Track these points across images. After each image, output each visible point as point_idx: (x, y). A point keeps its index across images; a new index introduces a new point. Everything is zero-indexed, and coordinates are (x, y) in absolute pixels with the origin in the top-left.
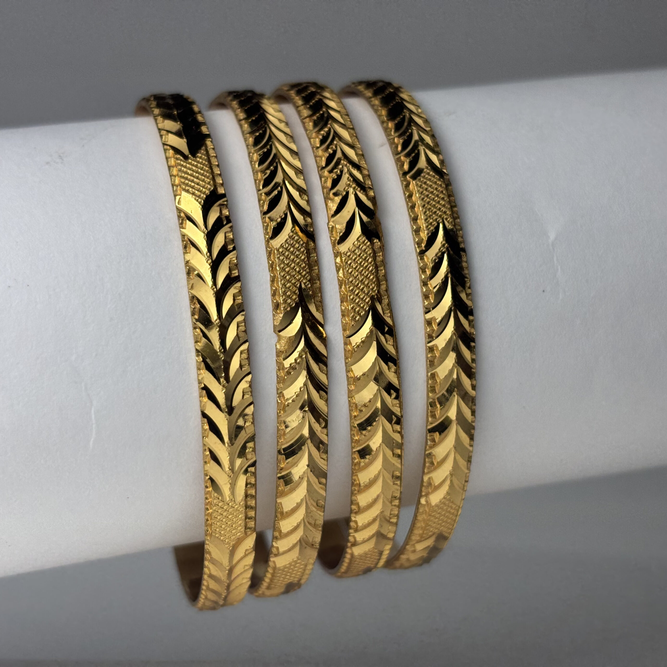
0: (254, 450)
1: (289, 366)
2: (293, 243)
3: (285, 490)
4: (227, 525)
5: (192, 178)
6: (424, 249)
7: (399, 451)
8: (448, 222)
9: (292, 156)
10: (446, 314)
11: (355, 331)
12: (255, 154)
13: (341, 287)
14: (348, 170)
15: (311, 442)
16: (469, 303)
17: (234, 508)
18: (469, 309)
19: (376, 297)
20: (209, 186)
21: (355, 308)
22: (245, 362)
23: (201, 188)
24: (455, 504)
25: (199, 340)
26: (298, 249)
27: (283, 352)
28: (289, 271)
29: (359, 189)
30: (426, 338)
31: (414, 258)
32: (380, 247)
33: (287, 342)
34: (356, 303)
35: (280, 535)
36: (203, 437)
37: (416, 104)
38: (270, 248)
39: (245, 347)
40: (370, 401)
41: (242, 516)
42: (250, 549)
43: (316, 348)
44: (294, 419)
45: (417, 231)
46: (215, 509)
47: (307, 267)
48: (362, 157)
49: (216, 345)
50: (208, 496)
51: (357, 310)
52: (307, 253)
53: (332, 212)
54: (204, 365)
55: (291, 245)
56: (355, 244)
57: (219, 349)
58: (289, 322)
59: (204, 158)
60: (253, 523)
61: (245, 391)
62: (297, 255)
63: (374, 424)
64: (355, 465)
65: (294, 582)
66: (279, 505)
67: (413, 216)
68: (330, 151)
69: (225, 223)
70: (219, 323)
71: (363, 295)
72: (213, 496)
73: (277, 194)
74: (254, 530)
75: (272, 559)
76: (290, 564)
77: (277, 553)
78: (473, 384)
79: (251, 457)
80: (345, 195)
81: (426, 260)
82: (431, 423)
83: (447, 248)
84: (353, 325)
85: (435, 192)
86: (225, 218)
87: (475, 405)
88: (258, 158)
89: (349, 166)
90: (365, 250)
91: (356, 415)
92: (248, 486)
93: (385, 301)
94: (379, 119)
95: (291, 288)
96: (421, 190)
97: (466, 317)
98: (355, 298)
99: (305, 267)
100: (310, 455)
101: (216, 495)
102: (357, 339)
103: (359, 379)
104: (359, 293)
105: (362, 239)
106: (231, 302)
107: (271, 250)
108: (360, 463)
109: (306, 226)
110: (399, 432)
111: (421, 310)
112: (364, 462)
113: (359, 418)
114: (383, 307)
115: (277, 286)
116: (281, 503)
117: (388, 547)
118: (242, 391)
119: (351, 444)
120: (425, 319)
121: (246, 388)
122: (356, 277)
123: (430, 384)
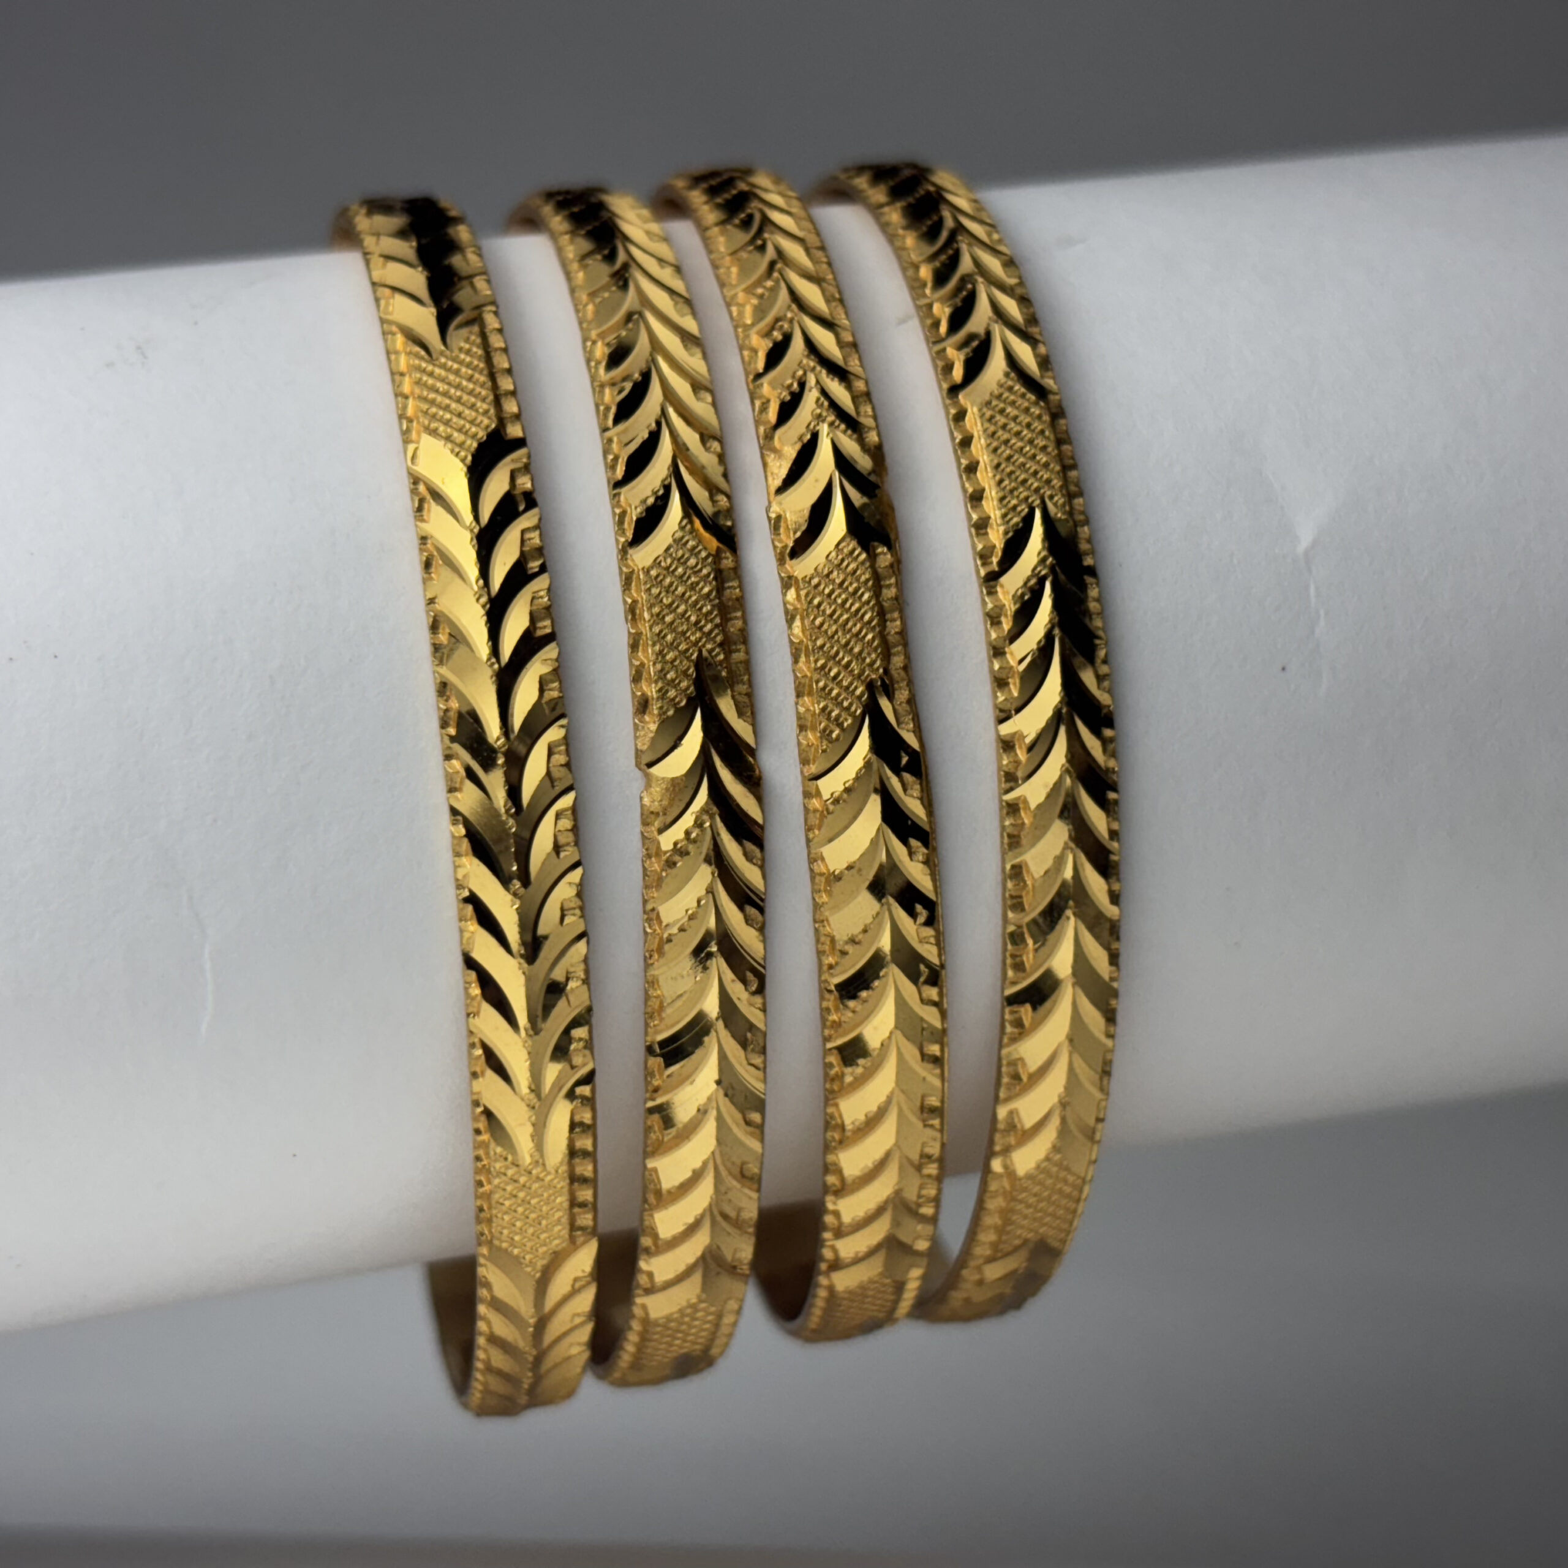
0: (589, 1045)
1: (671, 847)
2: (683, 556)
3: (666, 1139)
4: (528, 1221)
5: (447, 401)
6: (997, 569)
7: (935, 1049)
8: (1055, 504)
9: (685, 347)
10: (1048, 725)
11: (828, 765)
12: (599, 344)
13: (796, 661)
14: (818, 382)
15: (726, 1026)
16: (1103, 698)
17: (543, 1180)
18: (1105, 711)
19: (879, 683)
20: (486, 421)
21: (829, 709)
22: (566, 838)
23: (468, 426)
24: (1074, 1174)
25: (457, 785)
26: (696, 570)
27: (657, 814)
28: (672, 623)
29: (843, 426)
30: (1000, 782)
31: (973, 588)
32: (891, 566)
33: (667, 789)
34: (832, 699)
35: (656, 1244)
36: (468, 1015)
37: (988, 221)
38: (628, 566)
39: (567, 801)
40: (865, 931)
41: (562, 1200)
42: (585, 1277)
43: (738, 805)
44: (685, 973)
45: (981, 526)
46: (500, 1183)
47: (715, 613)
48: (854, 350)
49: (496, 797)
50: (481, 1152)
51: (833, 714)
52: (715, 578)
53: (778, 482)
54: (469, 844)
55: (679, 560)
56: (830, 558)
57: (505, 806)
58: (672, 744)
59: (476, 353)
60: (590, 1216)
61: (566, 907)
62: (692, 584)
63: (876, 983)
64: (833, 1080)
65: (694, 1353)
66: (651, 1175)
67: (970, 490)
68: (777, 335)
69: (522, 508)
70: (504, 746)
71: (849, 680)
72: (492, 1153)
73: (648, 439)
74: (594, 1232)
75: (639, 1300)
76: (681, 1311)
77: (649, 1286)
78: (1114, 891)
79: (583, 1063)
80: (809, 441)
81: (1000, 595)
82: (1014, 983)
83: (1052, 569)
84: (824, 751)
85: (1025, 432)
86: (522, 497)
87: (1118, 939)
88: (604, 353)
89: (821, 372)
90: (855, 571)
91: (833, 962)
92: (577, 1130)
93: (902, 695)
94: (899, 258)
95: (676, 663)
96: (992, 428)
97: (1097, 732)
98: (831, 685)
99: (710, 612)
100: (723, 1057)
101: (499, 1150)
102: (832, 784)
103: (838, 878)
104: (838, 674)
105: (848, 545)
106: (534, 696)
107: (632, 572)
108: (843, 1075)
109: (717, 514)
110: (935, 1004)
111: (988, 715)
112: (852, 1074)
113: (838, 969)
114: (897, 707)
115: (645, 657)
116: (655, 1170)
117: (916, 1273)
118: (559, 906)
119: (823, 1032)
120: (999, 736)
121: (570, 900)
122: (833, 637)
123: (1010, 890)
